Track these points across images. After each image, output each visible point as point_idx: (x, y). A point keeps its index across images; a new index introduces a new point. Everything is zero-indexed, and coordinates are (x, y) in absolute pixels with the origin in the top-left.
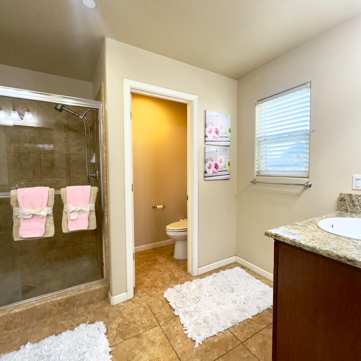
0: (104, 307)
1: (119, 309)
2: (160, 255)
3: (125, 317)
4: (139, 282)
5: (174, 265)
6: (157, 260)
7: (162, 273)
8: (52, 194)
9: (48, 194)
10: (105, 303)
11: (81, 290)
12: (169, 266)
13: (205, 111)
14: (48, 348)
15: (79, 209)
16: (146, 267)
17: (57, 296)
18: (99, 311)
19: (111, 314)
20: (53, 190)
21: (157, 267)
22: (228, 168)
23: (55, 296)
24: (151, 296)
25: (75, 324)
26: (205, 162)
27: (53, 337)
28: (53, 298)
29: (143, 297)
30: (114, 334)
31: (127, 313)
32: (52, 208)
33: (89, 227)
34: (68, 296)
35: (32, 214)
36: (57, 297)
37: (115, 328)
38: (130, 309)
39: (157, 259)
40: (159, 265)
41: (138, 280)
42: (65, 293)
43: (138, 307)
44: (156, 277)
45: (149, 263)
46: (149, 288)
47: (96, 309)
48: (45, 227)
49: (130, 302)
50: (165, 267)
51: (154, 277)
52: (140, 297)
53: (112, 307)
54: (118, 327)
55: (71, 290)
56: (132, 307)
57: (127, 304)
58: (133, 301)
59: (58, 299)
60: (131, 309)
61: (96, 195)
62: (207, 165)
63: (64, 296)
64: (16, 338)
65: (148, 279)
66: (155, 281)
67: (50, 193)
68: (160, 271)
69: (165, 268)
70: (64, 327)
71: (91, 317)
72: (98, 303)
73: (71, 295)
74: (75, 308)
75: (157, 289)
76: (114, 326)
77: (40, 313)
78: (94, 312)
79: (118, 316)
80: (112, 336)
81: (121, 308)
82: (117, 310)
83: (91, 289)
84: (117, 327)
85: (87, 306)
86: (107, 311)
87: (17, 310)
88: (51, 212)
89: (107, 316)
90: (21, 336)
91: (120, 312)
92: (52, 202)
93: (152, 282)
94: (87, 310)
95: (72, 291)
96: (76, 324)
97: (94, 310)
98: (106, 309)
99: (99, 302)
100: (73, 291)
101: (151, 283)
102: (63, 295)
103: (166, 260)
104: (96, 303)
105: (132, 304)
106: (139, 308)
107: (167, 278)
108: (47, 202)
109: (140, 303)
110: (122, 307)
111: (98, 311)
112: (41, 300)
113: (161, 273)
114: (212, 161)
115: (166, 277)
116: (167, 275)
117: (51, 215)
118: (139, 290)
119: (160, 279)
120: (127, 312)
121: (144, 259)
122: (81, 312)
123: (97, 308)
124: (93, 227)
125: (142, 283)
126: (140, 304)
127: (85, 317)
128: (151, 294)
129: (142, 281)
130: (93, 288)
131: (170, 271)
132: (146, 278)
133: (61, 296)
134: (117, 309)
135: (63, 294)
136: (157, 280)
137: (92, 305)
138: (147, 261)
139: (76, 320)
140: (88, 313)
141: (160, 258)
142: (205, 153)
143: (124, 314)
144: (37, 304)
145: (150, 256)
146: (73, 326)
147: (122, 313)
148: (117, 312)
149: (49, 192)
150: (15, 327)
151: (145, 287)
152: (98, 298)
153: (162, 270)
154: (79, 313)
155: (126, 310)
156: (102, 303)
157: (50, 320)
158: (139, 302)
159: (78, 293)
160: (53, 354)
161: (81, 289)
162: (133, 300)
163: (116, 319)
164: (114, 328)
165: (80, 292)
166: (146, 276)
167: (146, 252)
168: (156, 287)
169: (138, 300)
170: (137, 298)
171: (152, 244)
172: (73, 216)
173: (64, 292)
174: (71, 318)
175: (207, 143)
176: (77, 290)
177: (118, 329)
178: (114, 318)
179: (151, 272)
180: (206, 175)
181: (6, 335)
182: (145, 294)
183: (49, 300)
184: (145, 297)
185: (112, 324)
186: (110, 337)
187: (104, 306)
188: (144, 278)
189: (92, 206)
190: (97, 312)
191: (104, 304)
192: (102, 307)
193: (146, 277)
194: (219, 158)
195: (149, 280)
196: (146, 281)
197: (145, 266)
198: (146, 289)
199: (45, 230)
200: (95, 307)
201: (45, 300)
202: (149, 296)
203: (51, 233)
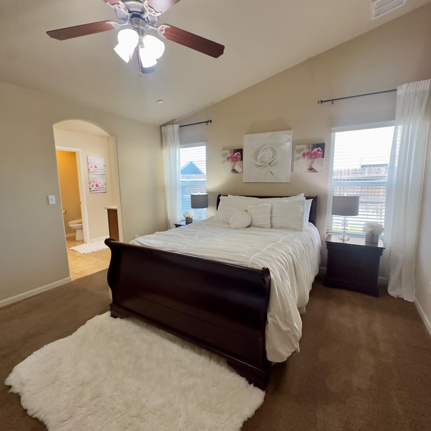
13: (87, 156)
22: (104, 186)
26: (90, 183)
62: (91, 185)
114: (94, 183)
142: (89, 178)
175: (90, 173)
180: (91, 190)
194: (98, 181)
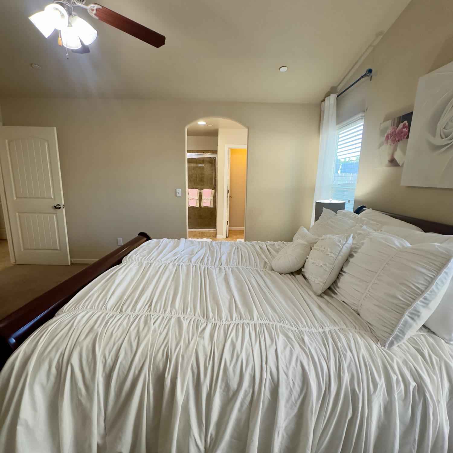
9: (198, 192)
15: (207, 198)
20: (199, 190)
33: (210, 206)
34: (203, 231)
35: (193, 198)
48: (196, 203)
61: (213, 193)
83: (211, 231)
88: (198, 198)
92: (199, 195)
108: (197, 195)
124: (212, 206)
165: (206, 231)
172: (205, 201)
189: (212, 198)
203: (198, 206)
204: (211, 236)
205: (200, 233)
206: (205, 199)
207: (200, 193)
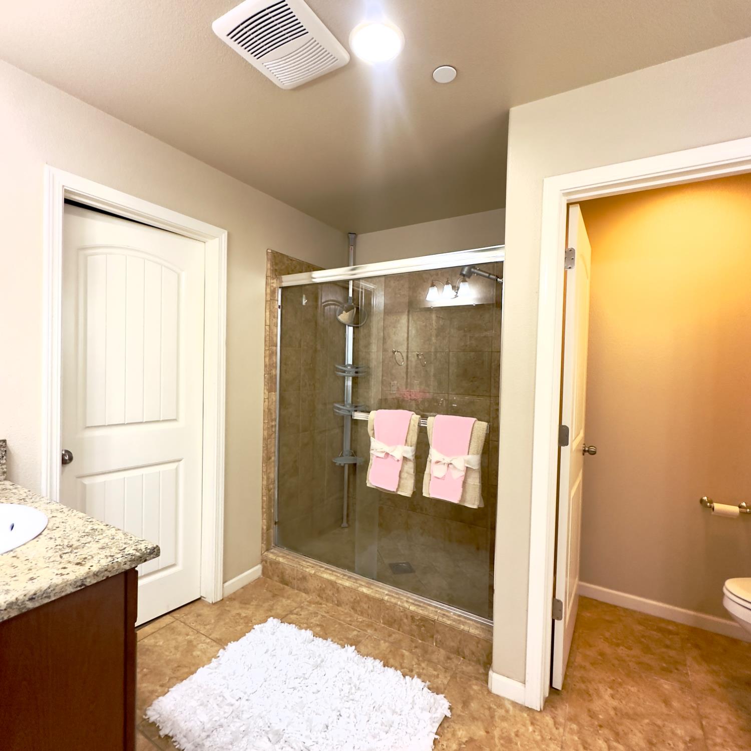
0: (474, 682)
1: (495, 707)
2: (706, 658)
3: (493, 738)
4: (583, 686)
5: (734, 719)
6: (680, 668)
7: (668, 715)
8: (414, 425)
9: (410, 424)
10: (483, 673)
11: (447, 616)
12: (712, 711)
14: (365, 674)
15: (448, 460)
16: (630, 664)
17: (413, 602)
18: (462, 680)
19: (474, 705)
20: (416, 418)
21: (666, 686)
23: (411, 601)
24: (586, 746)
25: (417, 670)
27: (378, 664)
28: (407, 601)
29: (561, 730)
30: (450, 747)
31: (503, 733)
32: (413, 448)
33: (463, 501)
34: (426, 613)
35: (384, 452)
36: (413, 604)
37: (460, 738)
38: (516, 730)
39: (685, 665)
40: (677, 685)
41: (584, 682)
42: (425, 606)
43: (534, 740)
44: (640, 710)
45: (647, 659)
46: (596, 723)
47: (460, 671)
48: (400, 476)
49: (528, 715)
50: (694, 705)
51: (632, 705)
52: (555, 723)
53: (486, 693)
54: (466, 741)
55: (436, 607)
56: (522, 730)
57: (517, 712)
58: (534, 718)
59: (412, 608)
60: (518, 731)
61: (483, 439)
63: (420, 608)
64: (355, 630)
65: (613, 698)
66: (627, 715)
67: (412, 422)
68: (667, 702)
69: (693, 707)
70: (401, 661)
71: (443, 680)
72: (470, 664)
73: (429, 614)
74: (435, 644)
75: (615, 744)
76: (462, 734)
77: (388, 614)
78: (453, 677)
79: (483, 721)
80: (445, 747)
81: (500, 711)
82: (490, 708)
83: (462, 627)
84: (464, 740)
85: (452, 656)
86: (472, 693)
87: (365, 590)
88: (411, 455)
89: (465, 704)
90: (359, 632)
91: (492, 717)
92: (413, 438)
93: (616, 714)
94: (447, 663)
95: (434, 609)
96: (418, 672)
97: (457, 672)
98: (475, 687)
99: (473, 664)
100: (437, 610)
101: (612, 713)
102: (420, 606)
103: (716, 687)
104: (469, 660)
105: (528, 722)
106: (535, 745)
107: (671, 739)
108: (407, 437)
109: (544, 737)
110: (503, 711)
111: (460, 678)
112: (393, 595)
113: (665, 710)
115: (673, 733)
116: (679, 732)
117: (410, 460)
118: (567, 705)
119: (648, 724)
120: (505, 728)
121: (643, 640)
122: (438, 659)
123: (463, 672)
125: (587, 693)
126: (543, 739)
127: (435, 673)
128: (589, 741)
129: (591, 692)
130: (466, 628)
131: (702, 727)
132: (610, 691)
133: (417, 607)
134: (491, 705)
135: (422, 604)
136: (635, 720)
137: (461, 661)
138: (647, 650)
139: (423, 665)
140: (444, 668)
141: (697, 667)
143: (496, 727)
144: (386, 598)
145: (668, 642)
146: (411, 671)
147: (494, 723)
148: (487, 713)
149: (410, 420)
150: (362, 614)
151: (589, 710)
152: (473, 653)
153: (675, 704)
154: (434, 657)
155: (505, 724)
156: (478, 670)
157: (397, 636)
158: (544, 732)
159: (440, 619)
160: (363, 689)
161: (449, 614)
162: (538, 717)
163: (476, 723)
164: (459, 736)
165: (444, 619)
166: (612, 685)
167: (663, 625)
168: (617, 734)
169: (547, 726)
170: (548, 719)
171: (692, 613)
172: (438, 471)
173: (425, 603)
174: (419, 656)
176: (442, 612)
177: (464, 746)
178: (474, 719)
179: (632, 686)
181: (351, 616)
182: (574, 727)
183: (401, 602)
184: (567, 734)
185: (461, 726)
186: (440, 746)
187: (477, 679)
188: (601, 688)
189: (474, 460)
190: (458, 679)
191: (477, 676)
192: (471, 677)
193: (611, 688)
195: (615, 703)
196: (600, 697)
197: (630, 661)
198: (584, 718)
199: (399, 482)
200: (462, 668)
201: (397, 598)
202: (579, 742)
203: (407, 491)
204: (467, 652)
205: (413, 618)
206: (437, 462)
207: (423, 432)
